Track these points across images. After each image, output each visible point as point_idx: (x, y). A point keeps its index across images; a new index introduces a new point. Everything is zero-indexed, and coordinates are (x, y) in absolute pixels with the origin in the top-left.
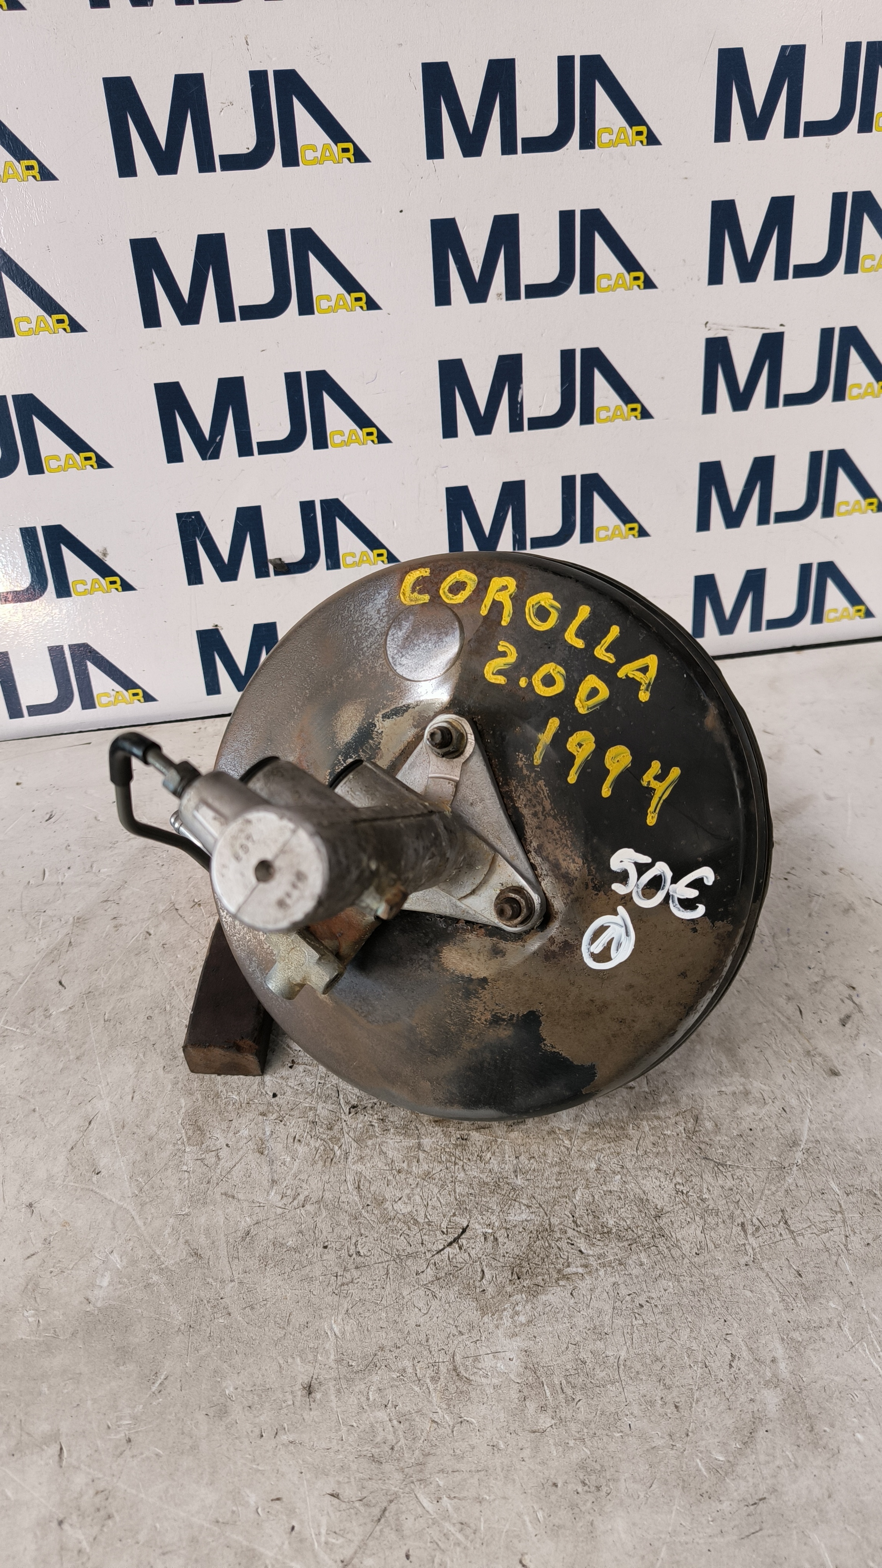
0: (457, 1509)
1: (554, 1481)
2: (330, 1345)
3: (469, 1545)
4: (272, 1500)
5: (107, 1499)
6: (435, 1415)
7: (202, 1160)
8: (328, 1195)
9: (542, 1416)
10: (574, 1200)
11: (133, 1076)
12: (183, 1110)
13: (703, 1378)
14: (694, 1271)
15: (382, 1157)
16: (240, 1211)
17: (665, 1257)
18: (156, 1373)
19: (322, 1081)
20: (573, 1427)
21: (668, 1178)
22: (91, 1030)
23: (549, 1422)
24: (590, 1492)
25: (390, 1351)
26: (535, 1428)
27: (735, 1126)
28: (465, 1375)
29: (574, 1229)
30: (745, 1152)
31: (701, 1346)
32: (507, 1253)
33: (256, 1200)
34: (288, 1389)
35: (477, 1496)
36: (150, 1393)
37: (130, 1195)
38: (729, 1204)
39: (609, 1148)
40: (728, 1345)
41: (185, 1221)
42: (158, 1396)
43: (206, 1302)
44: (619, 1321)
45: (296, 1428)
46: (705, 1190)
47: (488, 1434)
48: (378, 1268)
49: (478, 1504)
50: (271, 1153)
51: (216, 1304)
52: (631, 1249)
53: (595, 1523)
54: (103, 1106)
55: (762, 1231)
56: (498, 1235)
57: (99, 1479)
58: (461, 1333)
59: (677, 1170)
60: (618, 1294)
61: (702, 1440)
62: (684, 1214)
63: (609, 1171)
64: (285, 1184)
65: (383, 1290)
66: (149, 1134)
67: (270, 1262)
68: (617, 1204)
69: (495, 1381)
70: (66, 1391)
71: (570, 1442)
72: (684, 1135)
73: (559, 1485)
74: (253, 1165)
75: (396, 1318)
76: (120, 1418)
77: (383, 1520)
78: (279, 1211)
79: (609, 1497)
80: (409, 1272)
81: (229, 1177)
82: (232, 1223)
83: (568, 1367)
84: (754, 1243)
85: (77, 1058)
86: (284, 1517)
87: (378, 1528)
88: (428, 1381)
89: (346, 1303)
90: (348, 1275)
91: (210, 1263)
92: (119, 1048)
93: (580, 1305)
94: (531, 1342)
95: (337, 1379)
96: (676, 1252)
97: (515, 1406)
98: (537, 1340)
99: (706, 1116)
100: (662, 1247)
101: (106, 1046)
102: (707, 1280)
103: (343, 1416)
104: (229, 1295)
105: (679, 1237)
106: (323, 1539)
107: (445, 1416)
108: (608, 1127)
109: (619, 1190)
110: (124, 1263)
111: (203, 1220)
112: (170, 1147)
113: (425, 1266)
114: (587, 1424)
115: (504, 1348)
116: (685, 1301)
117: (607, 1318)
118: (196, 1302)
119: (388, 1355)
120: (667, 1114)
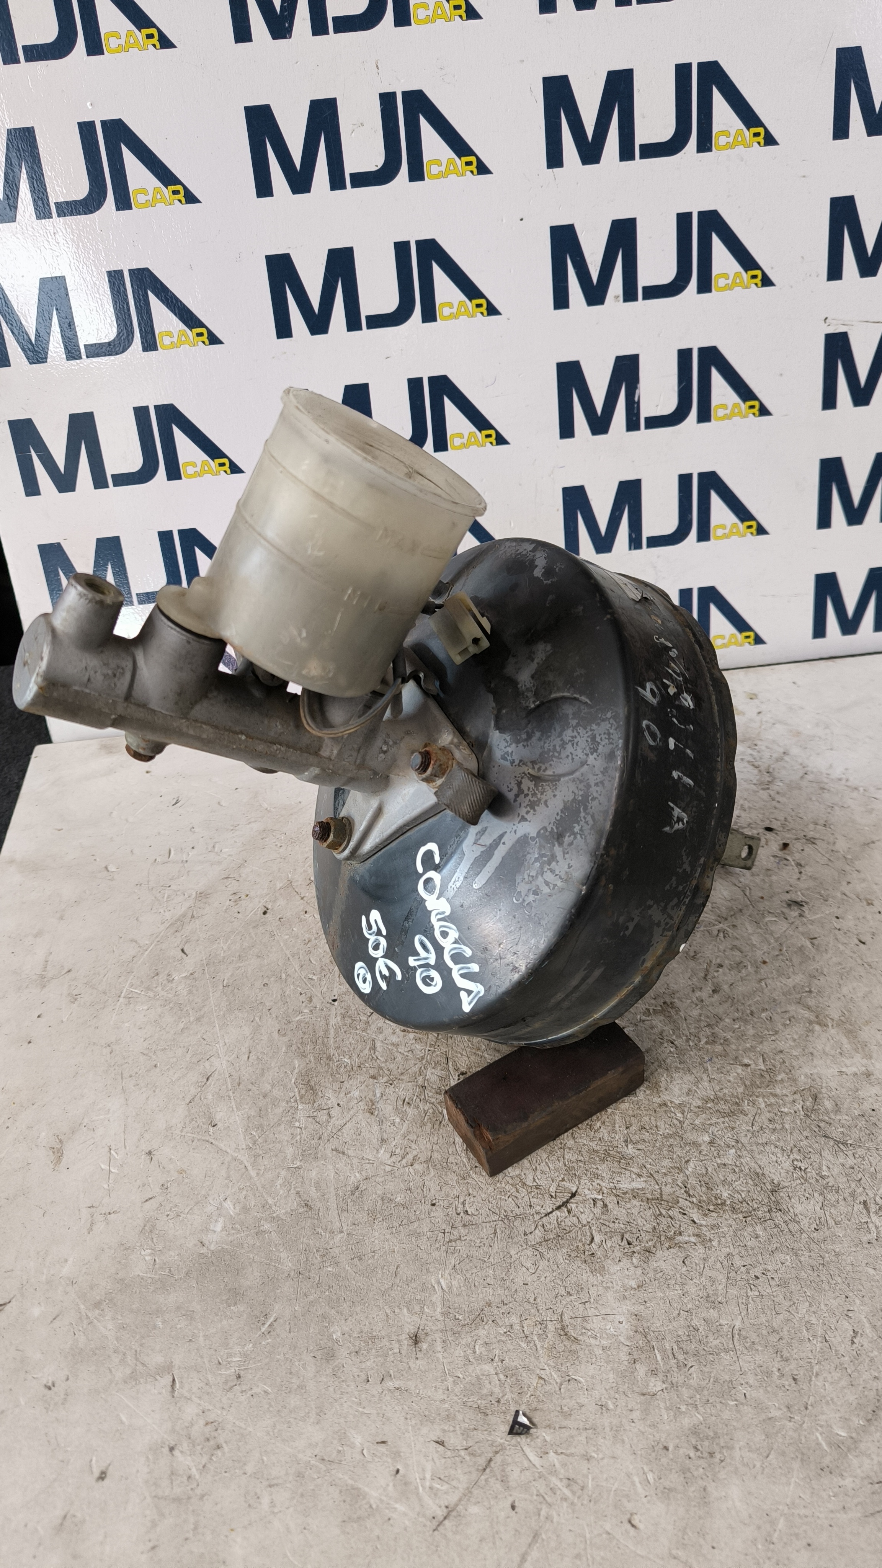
0: (564, 1465)
1: (665, 1444)
2: (437, 1298)
3: (576, 1501)
4: (377, 1443)
5: (216, 1430)
6: (542, 1372)
7: (314, 1117)
8: (436, 1155)
9: (653, 1380)
10: (686, 1171)
11: (250, 1038)
12: (296, 1071)
13: (822, 1351)
14: (813, 1246)
16: (349, 1166)
17: (782, 1231)
18: (266, 1315)
19: (432, 1049)
20: (685, 1393)
21: (785, 1154)
22: (211, 995)
23: (660, 1386)
24: (703, 1458)
25: (498, 1307)
26: (645, 1391)
27: (856, 1106)
28: (573, 1334)
29: (686, 1200)
30: (868, 1132)
31: (821, 1321)
32: (617, 1219)
33: (366, 1157)
34: (394, 1337)
35: (585, 1453)
36: (259, 1333)
37: (244, 1147)
38: (850, 1182)
39: (723, 1123)
40: (850, 1320)
41: (297, 1173)
42: (268, 1336)
43: (315, 1250)
44: (733, 1291)
45: (402, 1375)
46: (824, 1168)
47: (596, 1394)
48: (486, 1227)
49: (586, 1461)
50: (381, 1113)
52: (746, 1222)
53: (709, 1489)
54: (220, 1064)
56: (607, 1202)
57: (209, 1410)
58: (569, 1294)
59: (795, 1146)
60: (732, 1264)
61: (823, 1414)
62: (802, 1190)
63: (723, 1145)
64: (394, 1143)
65: (490, 1248)
66: (263, 1091)
67: (378, 1216)
68: (731, 1177)
69: (604, 1343)
70: (179, 1326)
71: (681, 1407)
72: (802, 1113)
73: (671, 1449)
74: (363, 1124)
75: (503, 1275)
76: (230, 1355)
77: (488, 1470)
78: (388, 1168)
79: (722, 1464)
80: (517, 1233)
81: (340, 1134)
82: (342, 1177)
83: (680, 1333)
84: (877, 1221)
85: (198, 1019)
86: (389, 1460)
87: (483, 1477)
88: (535, 1338)
89: (453, 1259)
90: (455, 1232)
91: (320, 1214)
92: (236, 1012)
93: (692, 1273)
94: (642, 1307)
95: (444, 1331)
96: (794, 1227)
97: (624, 1368)
98: (648, 1305)
99: (825, 1095)
100: (779, 1220)
101: (224, 1009)
102: (827, 1255)
103: (449, 1367)
104: (338, 1245)
105: (797, 1212)
106: (428, 1484)
107: (553, 1373)
108: (722, 1102)
109: (733, 1164)
110: (237, 1210)
111: (314, 1174)
112: (284, 1104)
113: (533, 1228)
114: (699, 1390)
115: (614, 1311)
116: (803, 1274)
117: (721, 1287)
118: (306, 1250)
119: (495, 1311)
120: (784, 1092)
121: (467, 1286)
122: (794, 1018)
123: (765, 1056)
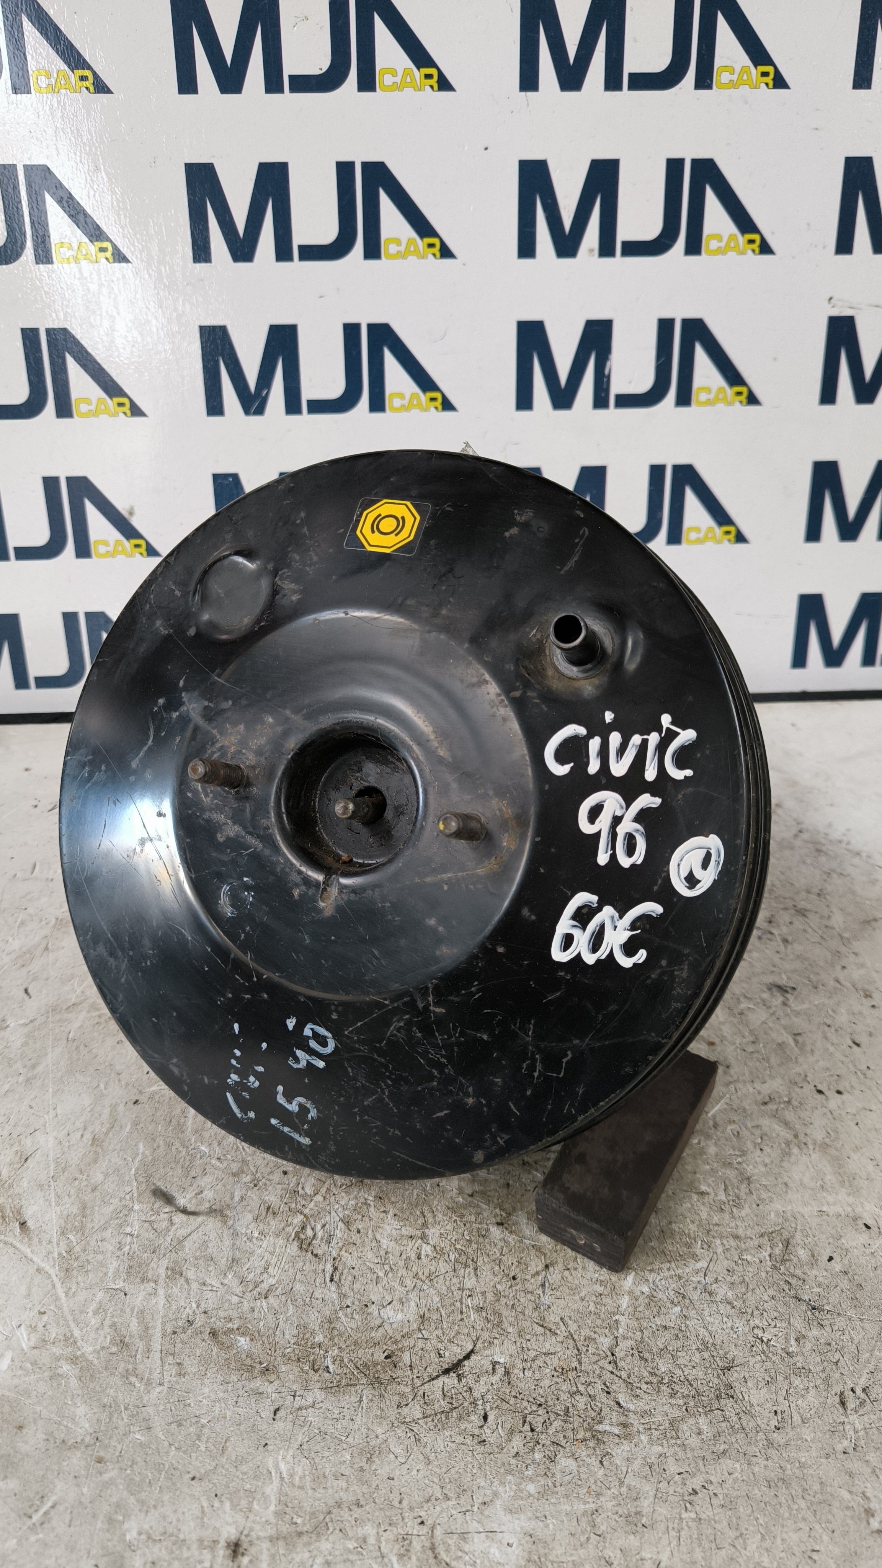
2: (271, 1489)
7: (151, 1222)
8: (298, 1287)
11: (88, 1110)
14: (772, 1452)
15: (374, 1243)
16: (185, 1294)
17: (732, 1427)
18: (42, 1497)
21: (743, 1319)
22: (50, 1050)
25: (350, 1510)
28: (445, 1558)
29: (612, 1373)
30: (851, 1296)
32: (520, 1393)
33: (208, 1281)
34: (207, 1545)
36: (29, 1523)
37: (56, 1255)
38: (825, 1363)
39: (669, 1269)
41: (116, 1297)
42: (39, 1530)
43: (123, 1408)
44: (663, 1511)
46: (792, 1341)
48: (350, 1391)
50: (237, 1223)
51: (135, 1412)
52: (687, 1410)
54: (45, 1142)
55: (868, 1406)
56: (511, 1366)
58: (447, 1498)
59: (757, 1308)
60: (664, 1470)
62: (762, 1370)
63: (665, 1299)
64: (247, 1266)
65: (351, 1423)
66: (93, 1181)
68: (672, 1345)
72: (769, 1263)
74: (213, 1236)
75: (363, 1464)
78: (235, 1299)
80: (388, 1403)
81: (181, 1247)
82: (174, 1307)
84: (857, 1422)
85: (28, 1081)
88: (394, 1559)
89: (301, 1434)
90: (309, 1396)
91: (138, 1357)
92: (77, 1075)
93: (610, 1479)
94: (541, 1524)
95: (274, 1540)
96: (748, 1422)
98: (549, 1522)
99: (800, 1241)
100: (730, 1413)
101: (64, 1070)
102: (789, 1467)
104: (154, 1402)
105: (754, 1401)
109: (676, 1327)
110: (32, 1344)
111: (138, 1299)
112: (116, 1201)
113: (411, 1397)
115: (503, 1527)
116: (756, 1493)
117: (646, 1503)
118: (111, 1407)
119: (345, 1514)
120: (749, 1232)
121: (313, 1474)
122: (766, 1135)
123: (727, 1182)
